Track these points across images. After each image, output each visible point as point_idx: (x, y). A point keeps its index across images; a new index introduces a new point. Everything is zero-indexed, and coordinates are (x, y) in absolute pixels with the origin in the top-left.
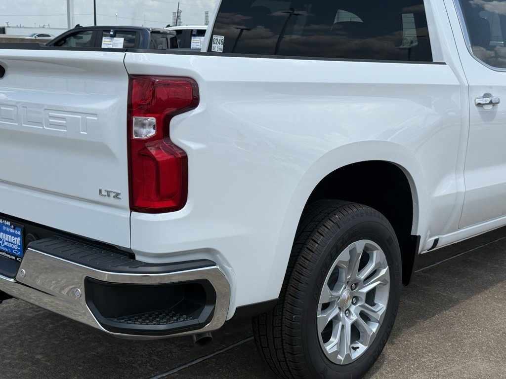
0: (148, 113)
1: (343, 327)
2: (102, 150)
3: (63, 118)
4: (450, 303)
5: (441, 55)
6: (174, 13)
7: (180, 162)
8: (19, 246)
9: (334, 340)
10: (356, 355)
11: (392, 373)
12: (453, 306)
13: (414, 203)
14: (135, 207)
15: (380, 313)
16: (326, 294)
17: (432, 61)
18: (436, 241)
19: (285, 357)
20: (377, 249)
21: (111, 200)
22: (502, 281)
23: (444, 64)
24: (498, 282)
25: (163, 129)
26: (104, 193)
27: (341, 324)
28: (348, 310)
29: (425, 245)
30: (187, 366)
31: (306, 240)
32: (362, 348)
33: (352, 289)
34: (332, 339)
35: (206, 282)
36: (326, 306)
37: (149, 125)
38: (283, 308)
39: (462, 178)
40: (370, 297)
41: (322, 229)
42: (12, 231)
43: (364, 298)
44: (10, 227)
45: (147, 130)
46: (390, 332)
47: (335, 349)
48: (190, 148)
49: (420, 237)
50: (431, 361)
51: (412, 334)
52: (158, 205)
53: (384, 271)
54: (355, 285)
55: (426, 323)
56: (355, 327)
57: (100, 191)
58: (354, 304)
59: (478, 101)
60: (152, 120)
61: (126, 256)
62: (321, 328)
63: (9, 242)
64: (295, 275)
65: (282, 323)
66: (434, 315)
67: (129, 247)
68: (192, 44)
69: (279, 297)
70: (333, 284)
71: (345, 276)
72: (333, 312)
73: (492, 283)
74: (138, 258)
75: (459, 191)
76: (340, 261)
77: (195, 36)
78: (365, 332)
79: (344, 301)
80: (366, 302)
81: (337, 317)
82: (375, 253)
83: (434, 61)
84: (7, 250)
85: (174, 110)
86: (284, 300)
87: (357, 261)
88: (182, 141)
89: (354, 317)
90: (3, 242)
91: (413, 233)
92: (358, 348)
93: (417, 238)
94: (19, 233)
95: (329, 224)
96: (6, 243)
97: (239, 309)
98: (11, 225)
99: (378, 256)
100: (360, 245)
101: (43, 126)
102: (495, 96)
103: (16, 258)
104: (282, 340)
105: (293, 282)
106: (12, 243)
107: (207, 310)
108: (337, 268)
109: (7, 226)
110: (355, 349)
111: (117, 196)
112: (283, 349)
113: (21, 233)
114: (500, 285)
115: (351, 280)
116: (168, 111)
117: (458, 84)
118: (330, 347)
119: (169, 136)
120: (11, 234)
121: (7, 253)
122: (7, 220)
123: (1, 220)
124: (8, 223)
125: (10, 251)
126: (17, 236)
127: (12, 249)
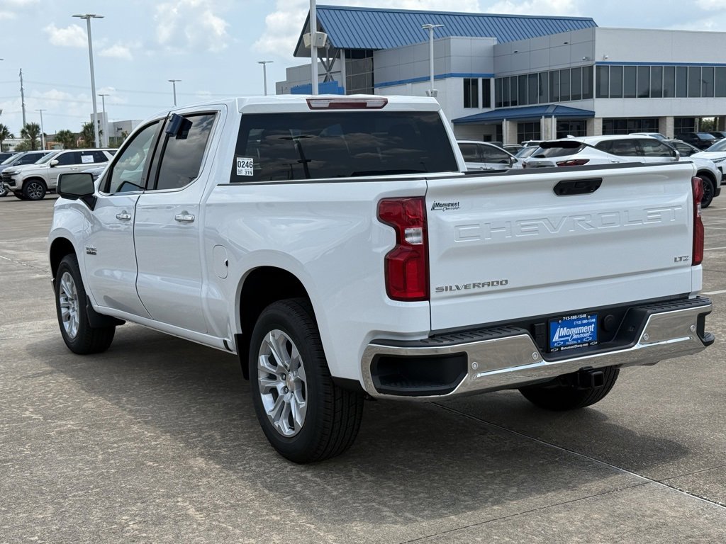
3: (659, 213)
21: (682, 263)
26: (678, 261)
42: (587, 321)
74: (690, 298)
84: (576, 342)
94: (594, 320)
101: (642, 223)
109: (583, 319)
111: (686, 259)
113: (597, 319)
120: (584, 325)
121: (578, 344)
122: (582, 313)
123: (575, 317)
124: (585, 316)
125: (581, 341)
126: (591, 324)
127: (582, 339)
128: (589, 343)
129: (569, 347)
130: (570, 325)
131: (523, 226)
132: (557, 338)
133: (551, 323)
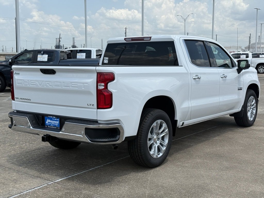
0: (102, 82)
1: (155, 147)
2: (89, 93)
3: (77, 85)
4: (190, 146)
5: (181, 63)
6: (57, 39)
7: (111, 95)
8: (58, 124)
9: (153, 150)
10: (159, 156)
11: (170, 163)
12: (191, 147)
13: (175, 109)
14: (98, 108)
15: (166, 143)
16: (149, 136)
17: (178, 65)
18: (183, 123)
19: (138, 155)
20: (164, 123)
21: (91, 107)
22: (208, 140)
23: (182, 66)
24: (206, 140)
25: (106, 87)
26: (89, 105)
27: (154, 145)
28: (156, 142)
29: (179, 124)
30: (105, 164)
31: (143, 119)
32: (161, 154)
33: (157, 136)
34: (152, 150)
35: (117, 128)
36: (150, 139)
37: (102, 86)
38: (137, 139)
39: (190, 102)
40: (163, 138)
41: (148, 116)
42: (56, 119)
43: (161, 138)
44: (55, 118)
45: (101, 87)
46: (169, 150)
47: (153, 153)
48: (113, 91)
49: (177, 120)
50: (183, 160)
51: (177, 154)
52: (105, 107)
53: (167, 130)
54: (158, 134)
55: (182, 152)
56: (158, 148)
57: (88, 104)
58: (158, 140)
59: (194, 78)
60: (103, 84)
61: (95, 122)
62: (149, 146)
63: (54, 123)
64: (141, 127)
65: (137, 144)
66: (184, 149)
67: (96, 119)
68: (77, 56)
69: (137, 134)
70: (152, 133)
71: (155, 131)
72: (152, 142)
73: (204, 141)
74: (99, 122)
75: (189, 106)
76: (153, 126)
77: (78, 52)
78: (162, 149)
79: (155, 139)
80: (162, 140)
81: (153, 144)
82: (164, 124)
83: (179, 65)
84: (53, 126)
85: (109, 81)
86: (138, 137)
87: (158, 126)
88: (111, 90)
89: (158, 144)
90: (52, 124)
91: (175, 119)
92: (160, 154)
93: (177, 121)
94: (58, 120)
95: (150, 115)
96: (53, 124)
97: (126, 138)
98: (56, 118)
99: (164, 125)
100: (159, 121)
101: (70, 87)
102: (199, 76)
103: (57, 128)
104: (137, 149)
105: (141, 129)
106: (55, 123)
107: (118, 137)
108: (152, 128)
109: (54, 118)
110: (159, 154)
111: (93, 105)
112: (138, 152)
113: (59, 120)
114: (207, 141)
115: (157, 132)
116: (107, 82)
117: (187, 72)
118: (152, 152)
119: (107, 88)
120: (55, 121)
121: (53, 127)
122: (54, 116)
123: (52, 117)
124: (55, 117)
125: (55, 126)
126: (58, 121)
127: (55, 125)
128: (57, 127)
129: (50, 127)
130: (51, 119)
131: (32, 83)
132: (47, 123)
133: (45, 117)
